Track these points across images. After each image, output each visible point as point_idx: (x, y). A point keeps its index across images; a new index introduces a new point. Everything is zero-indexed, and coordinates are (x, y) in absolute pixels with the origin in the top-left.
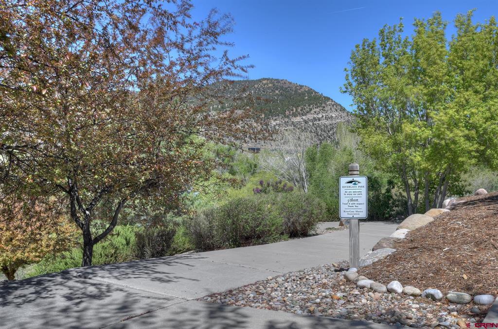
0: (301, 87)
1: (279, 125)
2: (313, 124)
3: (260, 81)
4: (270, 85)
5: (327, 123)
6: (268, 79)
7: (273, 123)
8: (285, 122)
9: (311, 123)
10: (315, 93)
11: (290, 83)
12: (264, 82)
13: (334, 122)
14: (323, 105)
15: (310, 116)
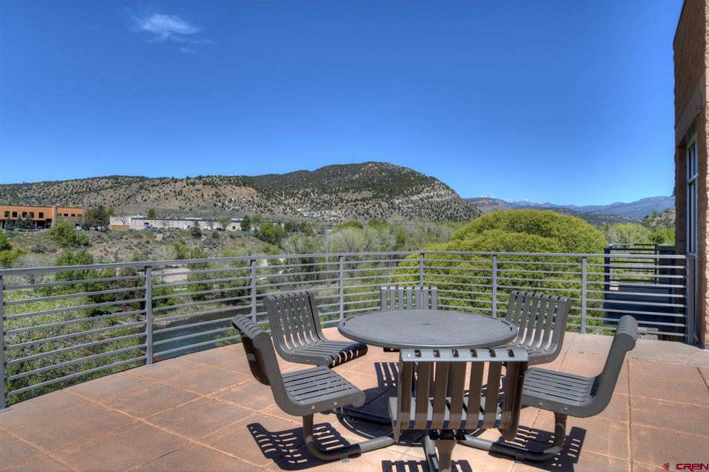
0: (404, 168)
1: (402, 203)
2: (428, 202)
3: (365, 164)
4: (376, 168)
5: (439, 200)
6: (372, 163)
7: (397, 202)
8: (406, 201)
9: (426, 201)
10: (418, 173)
11: (393, 166)
12: (370, 165)
13: (444, 199)
14: (432, 184)
15: (423, 195)
